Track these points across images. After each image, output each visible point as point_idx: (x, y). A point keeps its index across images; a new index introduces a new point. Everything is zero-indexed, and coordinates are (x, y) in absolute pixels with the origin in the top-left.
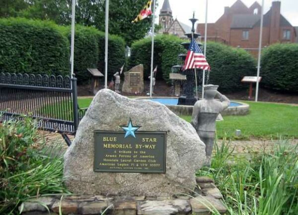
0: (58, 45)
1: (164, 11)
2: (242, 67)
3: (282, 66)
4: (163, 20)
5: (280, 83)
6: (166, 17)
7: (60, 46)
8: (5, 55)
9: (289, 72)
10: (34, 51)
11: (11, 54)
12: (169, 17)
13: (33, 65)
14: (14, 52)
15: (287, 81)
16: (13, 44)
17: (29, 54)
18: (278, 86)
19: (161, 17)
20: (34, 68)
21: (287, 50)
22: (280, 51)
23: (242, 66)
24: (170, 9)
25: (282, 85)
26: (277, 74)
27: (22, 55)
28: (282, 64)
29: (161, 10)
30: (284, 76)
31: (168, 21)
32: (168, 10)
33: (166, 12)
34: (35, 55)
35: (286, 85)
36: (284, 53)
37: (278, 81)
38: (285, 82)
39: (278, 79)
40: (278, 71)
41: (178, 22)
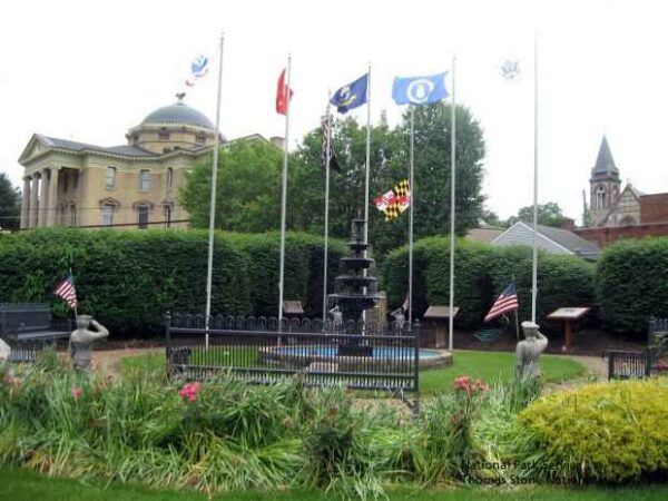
0: (225, 265)
1: (601, 170)
2: (556, 292)
3: (624, 286)
4: (599, 191)
5: (622, 318)
6: (606, 184)
7: (229, 267)
8: (131, 283)
9: (636, 296)
10: (179, 276)
11: (141, 281)
12: (612, 184)
13: (176, 297)
14: (145, 279)
15: (635, 314)
16: (143, 267)
17: (170, 280)
18: (620, 325)
19: (596, 184)
20: (177, 301)
21: (630, 253)
22: (620, 256)
23: (557, 288)
24: (613, 164)
25: (625, 322)
26: (616, 301)
27: (158, 282)
28: (624, 282)
29: (594, 170)
30: (629, 304)
31: (609, 193)
32: (609, 169)
33: (604, 173)
34: (181, 282)
35: (635, 322)
36: (627, 258)
37: (619, 315)
38: (630, 317)
39: (618, 312)
40: (617, 297)
41: (632, 193)
